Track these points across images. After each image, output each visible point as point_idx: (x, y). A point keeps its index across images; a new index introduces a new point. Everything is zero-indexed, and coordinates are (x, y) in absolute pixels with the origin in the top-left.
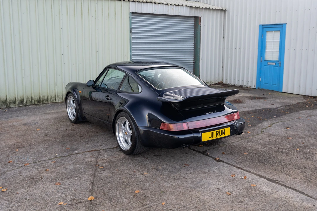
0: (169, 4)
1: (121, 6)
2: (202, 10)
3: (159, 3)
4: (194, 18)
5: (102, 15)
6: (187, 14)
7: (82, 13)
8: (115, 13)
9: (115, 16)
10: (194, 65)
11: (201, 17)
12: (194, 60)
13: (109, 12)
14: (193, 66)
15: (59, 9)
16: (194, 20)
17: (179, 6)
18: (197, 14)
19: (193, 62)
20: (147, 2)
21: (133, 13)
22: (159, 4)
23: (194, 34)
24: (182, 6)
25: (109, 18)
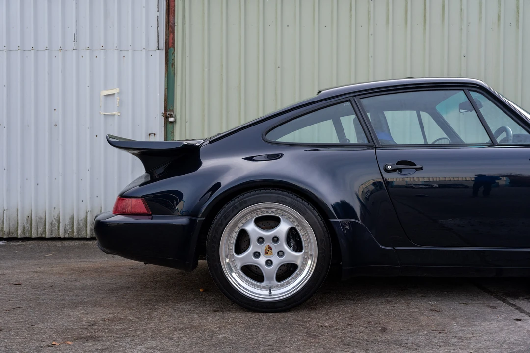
5: (480, 18)
7: (425, 16)
8: (518, 12)
9: (518, 21)
13: (499, 11)
15: (369, 12)
25: (499, 25)
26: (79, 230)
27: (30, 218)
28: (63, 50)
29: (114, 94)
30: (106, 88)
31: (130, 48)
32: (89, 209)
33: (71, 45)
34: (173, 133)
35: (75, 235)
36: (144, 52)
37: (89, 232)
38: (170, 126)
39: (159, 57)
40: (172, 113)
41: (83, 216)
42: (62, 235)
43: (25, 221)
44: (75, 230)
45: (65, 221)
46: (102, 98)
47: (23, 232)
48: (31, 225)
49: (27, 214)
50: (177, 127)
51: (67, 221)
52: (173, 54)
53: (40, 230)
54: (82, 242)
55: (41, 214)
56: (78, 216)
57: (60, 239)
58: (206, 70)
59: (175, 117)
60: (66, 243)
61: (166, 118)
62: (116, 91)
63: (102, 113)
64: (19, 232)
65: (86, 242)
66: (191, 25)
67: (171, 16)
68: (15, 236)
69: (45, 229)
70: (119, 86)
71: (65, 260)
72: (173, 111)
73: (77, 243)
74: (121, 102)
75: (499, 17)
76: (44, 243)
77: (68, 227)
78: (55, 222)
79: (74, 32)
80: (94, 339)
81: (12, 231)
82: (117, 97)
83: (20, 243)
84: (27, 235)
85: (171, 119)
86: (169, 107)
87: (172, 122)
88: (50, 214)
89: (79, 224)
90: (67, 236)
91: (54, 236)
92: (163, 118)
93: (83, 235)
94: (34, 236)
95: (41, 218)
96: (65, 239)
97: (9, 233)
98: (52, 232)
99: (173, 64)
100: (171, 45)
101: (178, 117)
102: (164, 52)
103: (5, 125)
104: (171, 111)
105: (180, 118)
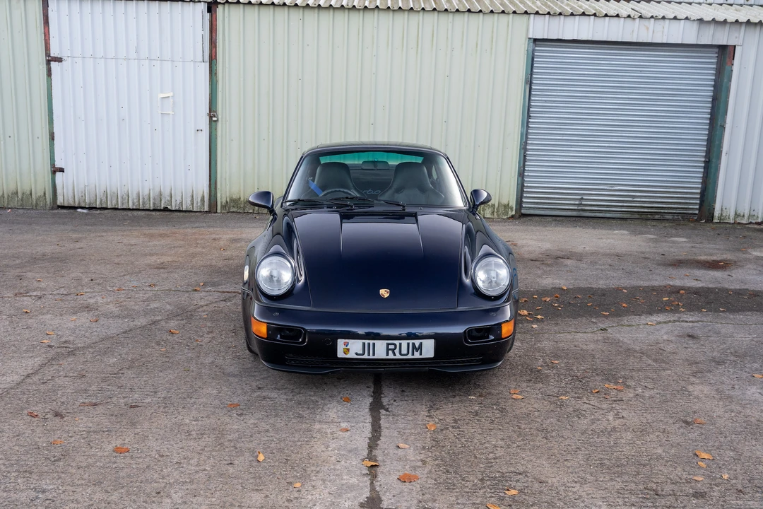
0: (636, 17)
1: (508, 26)
2: (740, 29)
3: (606, 15)
4: (717, 50)
5: (462, 45)
6: (691, 40)
7: (418, 42)
8: (492, 41)
9: (492, 49)
10: (704, 168)
11: (735, 46)
12: (705, 157)
13: (477, 40)
14: (703, 170)
15: (373, 36)
16: (718, 53)
17: (667, 21)
18: (722, 38)
19: (704, 159)
20: (572, 14)
21: (535, 40)
22: (607, 18)
23: (712, 89)
24: (675, 18)
25: (476, 51)
26: (144, 203)
27: (106, 192)
28: (127, 59)
29: (169, 97)
30: (162, 92)
31: (181, 60)
32: (151, 188)
33: (133, 55)
34: (216, 129)
35: (141, 207)
36: (192, 63)
37: (152, 205)
38: (213, 123)
39: (205, 67)
40: (215, 114)
41: (146, 192)
42: (131, 207)
43: (102, 194)
44: (141, 203)
45: (133, 196)
46: (160, 100)
47: (101, 203)
48: (107, 198)
49: (103, 188)
50: (219, 124)
51: (135, 196)
52: (216, 65)
53: (114, 202)
54: (147, 212)
55: (114, 190)
56: (143, 192)
57: (129, 209)
58: (242, 79)
59: (217, 117)
60: (135, 213)
61: (211, 117)
62: (170, 94)
63: (160, 112)
64: (98, 203)
65: (150, 213)
66: (230, 41)
67: (214, 34)
68: (94, 206)
69: (118, 201)
70: (173, 90)
71: (138, 228)
72: (216, 112)
73: (143, 213)
74: (174, 103)
75: (477, 44)
76: (118, 211)
77: (135, 201)
78: (125, 196)
79: (136, 45)
80: (164, 268)
81: (92, 202)
82: (171, 100)
83: (98, 212)
84: (104, 206)
85: (214, 119)
86: (213, 109)
87: (215, 121)
88: (121, 190)
89: (144, 199)
90: (134, 207)
91: (124, 207)
92: (208, 117)
93: (147, 207)
94: (109, 207)
95: (114, 193)
96: (133, 209)
97: (90, 204)
98: (123, 204)
99: (216, 74)
100: (213, 57)
101: (220, 117)
102: (208, 64)
103: (83, 119)
104: (214, 111)
105: (222, 118)
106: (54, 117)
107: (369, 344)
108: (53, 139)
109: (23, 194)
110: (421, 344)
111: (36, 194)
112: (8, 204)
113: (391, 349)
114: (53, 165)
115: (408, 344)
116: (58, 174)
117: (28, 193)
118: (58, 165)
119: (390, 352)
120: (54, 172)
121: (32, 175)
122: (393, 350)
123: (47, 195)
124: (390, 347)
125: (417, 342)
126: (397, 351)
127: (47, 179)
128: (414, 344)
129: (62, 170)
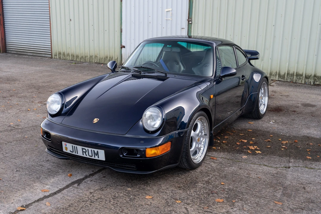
29: (170, 11)
30: (167, 8)
34: (191, 28)
38: (190, 25)
40: (191, 20)
46: (165, 12)
50: (193, 26)
59: (192, 21)
61: (189, 21)
62: (170, 10)
63: (166, 19)
70: (172, 7)
72: (191, 18)
74: (172, 14)
85: (190, 22)
86: (190, 17)
92: (187, 21)
101: (193, 21)
103: (133, 22)
104: (190, 18)
105: (194, 21)
106: (122, 21)
107: (75, 147)
108: (122, 32)
109: (110, 57)
110: (98, 152)
111: (114, 58)
112: (104, 62)
113: (84, 152)
114: (121, 44)
115: (92, 150)
116: (123, 49)
117: (112, 57)
118: (123, 44)
119: (84, 153)
120: (121, 48)
121: (113, 49)
122: (85, 152)
123: (118, 59)
124: (84, 150)
125: (96, 150)
126: (87, 153)
127: (118, 51)
128: (94, 151)
129: (124, 47)
